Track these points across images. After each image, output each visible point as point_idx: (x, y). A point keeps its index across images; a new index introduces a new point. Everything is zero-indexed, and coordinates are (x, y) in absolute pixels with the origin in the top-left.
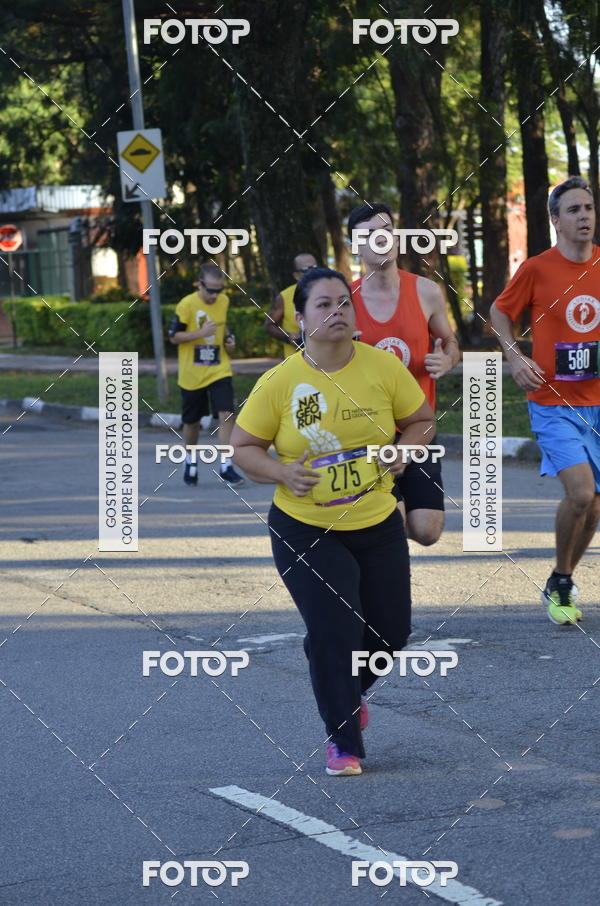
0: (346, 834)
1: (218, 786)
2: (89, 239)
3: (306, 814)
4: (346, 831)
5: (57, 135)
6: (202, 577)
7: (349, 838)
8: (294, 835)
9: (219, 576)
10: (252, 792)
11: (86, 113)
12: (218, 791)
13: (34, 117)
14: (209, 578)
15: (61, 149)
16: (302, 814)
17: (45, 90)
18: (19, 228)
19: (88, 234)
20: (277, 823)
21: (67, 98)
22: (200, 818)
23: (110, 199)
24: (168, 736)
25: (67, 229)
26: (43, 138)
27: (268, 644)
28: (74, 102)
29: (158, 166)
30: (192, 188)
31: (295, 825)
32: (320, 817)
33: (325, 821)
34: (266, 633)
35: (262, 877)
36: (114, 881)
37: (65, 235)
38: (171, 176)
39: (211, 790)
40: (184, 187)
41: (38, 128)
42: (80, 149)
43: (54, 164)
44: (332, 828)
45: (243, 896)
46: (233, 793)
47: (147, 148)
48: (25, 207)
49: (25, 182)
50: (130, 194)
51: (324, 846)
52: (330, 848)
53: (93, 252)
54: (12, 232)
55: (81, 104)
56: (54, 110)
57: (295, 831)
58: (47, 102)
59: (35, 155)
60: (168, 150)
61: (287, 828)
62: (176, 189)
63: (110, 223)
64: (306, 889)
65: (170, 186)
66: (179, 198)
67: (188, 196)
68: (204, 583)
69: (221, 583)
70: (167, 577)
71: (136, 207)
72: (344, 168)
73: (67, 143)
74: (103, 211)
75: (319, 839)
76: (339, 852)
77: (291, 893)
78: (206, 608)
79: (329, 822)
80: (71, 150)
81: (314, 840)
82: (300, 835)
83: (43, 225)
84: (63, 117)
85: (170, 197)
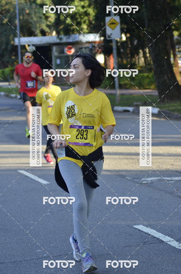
0: (177, 242)
1: (136, 225)
2: (95, 51)
3: (164, 235)
4: (177, 241)
5: (86, 18)
6: (130, 159)
7: (178, 243)
8: (161, 241)
9: (136, 159)
10: (147, 227)
11: (96, 11)
12: (136, 227)
13: (79, 12)
14: (133, 159)
15: (87, 22)
16: (163, 235)
17: (82, 3)
18: (73, 47)
19: (95, 50)
20: (155, 237)
21: (89, 6)
22: (130, 235)
23: (102, 38)
24: (120, 209)
25: (88, 47)
26: (82, 18)
27: (152, 181)
28: (92, 7)
29: (118, 28)
30: (128, 35)
31: (161, 238)
32: (169, 236)
33: (170, 237)
34: (151, 177)
35: (150, 255)
36: (103, 254)
37: (87, 50)
38: (122, 31)
39: (134, 226)
40: (126, 35)
41: (80, 15)
42: (93, 22)
43: (85, 26)
44: (173, 239)
45: (144, 260)
46: (140, 227)
47: (115, 22)
48: (75, 40)
49: (75, 32)
50: (109, 37)
51: (170, 245)
52: (172, 246)
53: (96, 55)
54: (71, 48)
55: (94, 8)
56: (85, 9)
57: (161, 240)
58: (83, 7)
59: (79, 24)
60: (122, 23)
61: (158, 239)
62: (123, 36)
63: (102, 46)
64: (164, 259)
65: (121, 34)
66: (124, 38)
67: (127, 38)
68: (131, 161)
69: (137, 161)
70: (119, 159)
71: (111, 41)
72: (177, 30)
73: (89, 20)
74: (100, 42)
75: (168, 243)
76: (175, 247)
77: (159, 260)
78: (132, 168)
79: (172, 238)
80: (90, 23)
81: (167, 243)
82: (162, 242)
83: (80, 46)
84: (88, 12)
85: (121, 38)
